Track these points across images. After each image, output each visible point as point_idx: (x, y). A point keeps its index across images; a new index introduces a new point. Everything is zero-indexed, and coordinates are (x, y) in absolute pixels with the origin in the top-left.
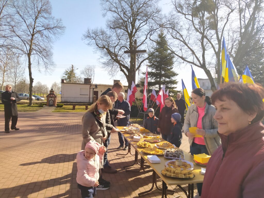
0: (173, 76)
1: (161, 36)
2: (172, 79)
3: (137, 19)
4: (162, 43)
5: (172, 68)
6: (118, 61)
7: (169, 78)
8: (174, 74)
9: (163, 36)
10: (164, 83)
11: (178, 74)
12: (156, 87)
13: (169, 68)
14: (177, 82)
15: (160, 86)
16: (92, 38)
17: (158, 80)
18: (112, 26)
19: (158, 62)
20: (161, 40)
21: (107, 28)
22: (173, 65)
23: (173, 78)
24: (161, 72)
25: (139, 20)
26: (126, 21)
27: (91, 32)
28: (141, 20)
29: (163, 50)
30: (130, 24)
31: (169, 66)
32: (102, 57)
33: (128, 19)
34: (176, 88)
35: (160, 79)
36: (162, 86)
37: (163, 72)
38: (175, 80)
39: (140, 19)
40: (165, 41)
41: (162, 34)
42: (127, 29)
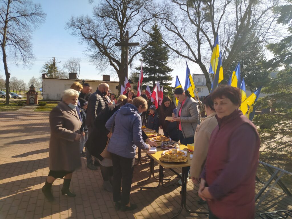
0: (167, 72)
1: (155, 28)
2: (167, 74)
3: (129, 7)
4: (156, 36)
5: (167, 63)
6: (107, 55)
7: (164, 74)
8: (169, 70)
9: (157, 28)
10: (159, 79)
11: (172, 70)
12: (150, 84)
13: (164, 63)
14: (172, 78)
15: (154, 83)
16: (77, 27)
17: (153, 75)
18: (100, 14)
19: (152, 57)
20: (155, 33)
21: (94, 16)
22: (168, 60)
23: (168, 74)
24: (155, 67)
25: (131, 9)
26: (116, 10)
27: (75, 20)
28: (133, 9)
29: (157, 44)
30: (120, 12)
31: (164, 62)
32: (90, 50)
33: (118, 8)
34: (171, 84)
35: (155, 75)
36: (156, 82)
37: (157, 68)
38: (170, 76)
39: (131, 7)
40: (160, 34)
41: (156, 26)
42: (117, 18)
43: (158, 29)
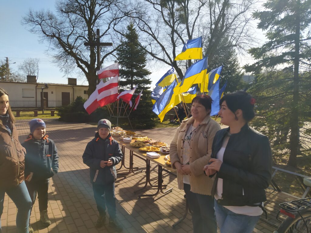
0: (146, 75)
1: (130, 28)
2: (145, 78)
3: (98, 3)
4: (132, 37)
5: (144, 66)
6: (74, 55)
7: (142, 77)
8: (147, 73)
9: (132, 28)
10: (136, 82)
11: (151, 73)
12: (128, 88)
13: (141, 65)
14: (151, 82)
15: (132, 86)
16: (37, 24)
17: (130, 78)
18: (64, 10)
19: (128, 58)
20: (131, 33)
21: (58, 12)
22: (145, 62)
23: (147, 77)
24: (132, 71)
25: (100, 5)
26: (83, 5)
27: (34, 15)
28: (103, 5)
29: (134, 45)
30: (88, 9)
31: (142, 64)
32: (53, 49)
33: (85, 3)
34: (149, 88)
35: (132, 78)
36: (134, 86)
37: (135, 71)
38: (149, 80)
40: (136, 34)
42: (85, 15)
43: (134, 29)
